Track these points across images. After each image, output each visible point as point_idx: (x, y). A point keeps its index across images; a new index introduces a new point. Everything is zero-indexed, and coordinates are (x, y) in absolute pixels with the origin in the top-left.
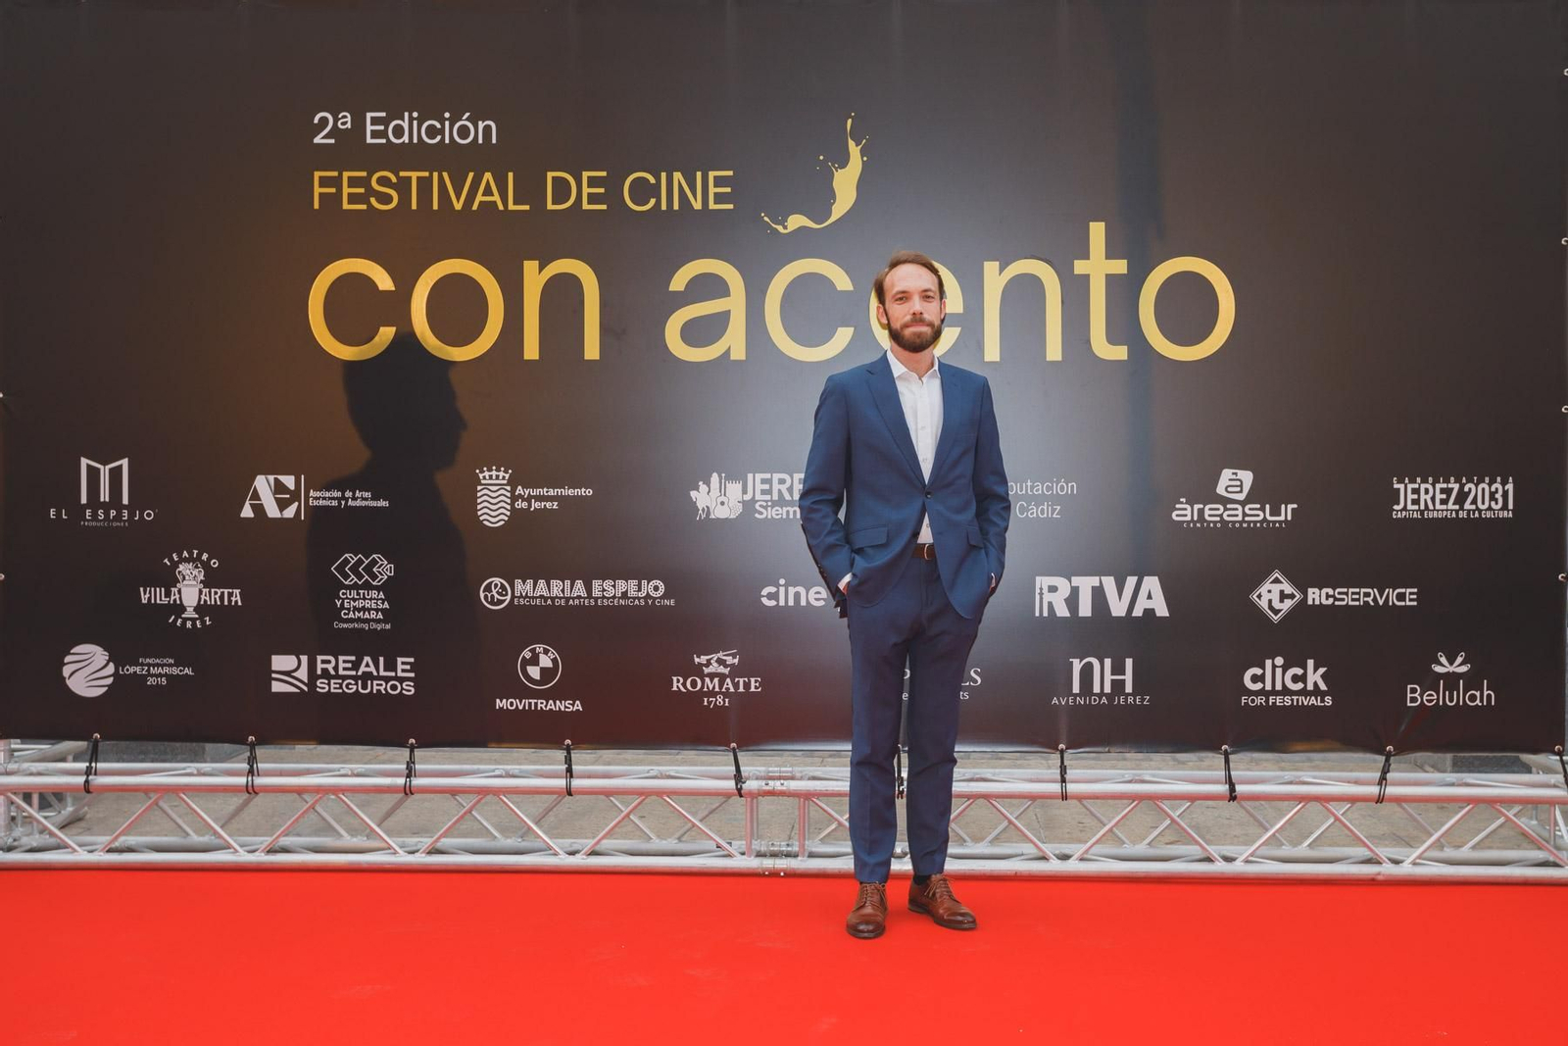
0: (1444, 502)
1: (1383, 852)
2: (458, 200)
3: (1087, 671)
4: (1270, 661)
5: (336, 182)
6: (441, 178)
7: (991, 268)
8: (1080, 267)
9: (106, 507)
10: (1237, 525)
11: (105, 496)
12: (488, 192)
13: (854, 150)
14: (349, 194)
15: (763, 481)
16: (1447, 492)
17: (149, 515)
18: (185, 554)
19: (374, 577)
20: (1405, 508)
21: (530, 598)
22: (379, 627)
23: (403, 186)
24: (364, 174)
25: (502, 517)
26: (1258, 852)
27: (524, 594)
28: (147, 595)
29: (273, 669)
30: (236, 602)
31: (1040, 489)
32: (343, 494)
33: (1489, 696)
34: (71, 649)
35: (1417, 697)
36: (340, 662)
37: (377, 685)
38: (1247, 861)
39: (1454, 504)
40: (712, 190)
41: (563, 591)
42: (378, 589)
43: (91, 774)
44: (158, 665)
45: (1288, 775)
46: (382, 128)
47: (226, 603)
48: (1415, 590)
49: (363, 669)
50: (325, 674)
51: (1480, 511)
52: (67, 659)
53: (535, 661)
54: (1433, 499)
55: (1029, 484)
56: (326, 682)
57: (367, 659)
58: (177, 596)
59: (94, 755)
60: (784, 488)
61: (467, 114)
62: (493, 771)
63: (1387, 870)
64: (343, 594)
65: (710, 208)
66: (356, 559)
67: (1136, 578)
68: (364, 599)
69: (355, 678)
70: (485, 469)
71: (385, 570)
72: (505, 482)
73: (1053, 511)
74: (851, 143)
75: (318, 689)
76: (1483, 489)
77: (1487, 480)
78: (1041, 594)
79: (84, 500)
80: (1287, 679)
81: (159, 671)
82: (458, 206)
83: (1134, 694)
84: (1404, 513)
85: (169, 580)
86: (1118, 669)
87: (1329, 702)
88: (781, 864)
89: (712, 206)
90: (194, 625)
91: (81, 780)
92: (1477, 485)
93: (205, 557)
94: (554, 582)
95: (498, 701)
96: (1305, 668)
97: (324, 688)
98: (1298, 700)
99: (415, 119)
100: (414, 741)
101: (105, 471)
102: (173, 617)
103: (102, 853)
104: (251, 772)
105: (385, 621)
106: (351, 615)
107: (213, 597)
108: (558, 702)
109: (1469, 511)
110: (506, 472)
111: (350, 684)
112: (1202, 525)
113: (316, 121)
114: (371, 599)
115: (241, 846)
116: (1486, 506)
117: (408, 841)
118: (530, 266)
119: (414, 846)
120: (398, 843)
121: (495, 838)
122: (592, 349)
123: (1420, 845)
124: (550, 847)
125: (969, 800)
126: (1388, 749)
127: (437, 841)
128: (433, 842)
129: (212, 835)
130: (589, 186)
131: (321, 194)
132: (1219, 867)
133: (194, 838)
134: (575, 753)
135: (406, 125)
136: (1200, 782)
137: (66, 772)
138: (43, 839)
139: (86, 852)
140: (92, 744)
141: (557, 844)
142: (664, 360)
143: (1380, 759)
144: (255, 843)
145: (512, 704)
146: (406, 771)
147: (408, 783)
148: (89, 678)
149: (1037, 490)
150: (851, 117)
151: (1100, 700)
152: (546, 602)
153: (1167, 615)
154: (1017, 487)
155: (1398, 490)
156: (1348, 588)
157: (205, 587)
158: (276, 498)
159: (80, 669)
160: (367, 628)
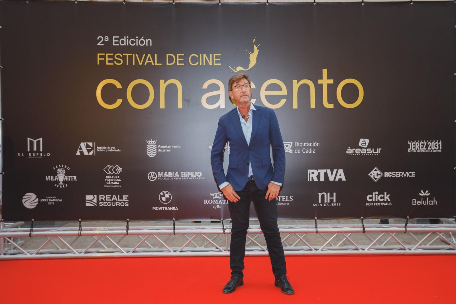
0: (422, 147)
1: (407, 247)
2: (140, 62)
3: (323, 196)
4: (374, 193)
5: (104, 57)
6: (135, 56)
7: (295, 82)
8: (320, 82)
9: (35, 152)
10: (365, 155)
11: (35, 149)
12: (149, 60)
13: (256, 48)
14: (108, 60)
16: (423, 145)
17: (49, 155)
18: (60, 166)
19: (116, 172)
20: (411, 150)
21: (162, 177)
22: (118, 186)
23: (124, 58)
24: (112, 54)
25: (154, 154)
26: (372, 247)
27: (161, 176)
28: (48, 178)
29: (86, 199)
30: (75, 180)
31: (309, 145)
32: (107, 148)
33: (435, 202)
34: (25, 194)
35: (415, 202)
36: (106, 197)
37: (117, 203)
38: (368, 250)
39: (425, 148)
40: (215, 59)
41: (172, 175)
42: (117, 175)
43: (31, 231)
45: (378, 225)
46: (118, 41)
47: (72, 180)
48: (414, 172)
49: (113, 199)
50: (102, 200)
51: (432, 150)
52: (24, 197)
53: (164, 196)
54: (419, 147)
55: (306, 143)
56: (102, 203)
57: (114, 196)
58: (57, 178)
59: (32, 226)
61: (143, 37)
62: (150, 228)
63: (407, 251)
64: (107, 177)
65: (214, 65)
66: (111, 167)
67: (336, 170)
68: (113, 178)
69: (111, 202)
70: (149, 140)
71: (120, 170)
72: (155, 144)
73: (313, 151)
74: (255, 46)
75: (100, 205)
76: (433, 144)
77: (434, 141)
78: (310, 175)
79: (29, 150)
80: (379, 198)
81: (52, 200)
82: (140, 64)
83: (336, 203)
84: (411, 151)
85: (55, 174)
86: (332, 196)
87: (391, 204)
89: (215, 64)
90: (62, 187)
91: (28, 233)
92: (431, 143)
93: (65, 167)
94: (169, 173)
95: (153, 207)
96: (384, 194)
98: (382, 204)
99: (128, 38)
100: (128, 219)
101: (35, 142)
102: (56, 185)
103: (34, 255)
104: (80, 230)
105: (120, 185)
106: (110, 183)
107: (68, 178)
108: (171, 208)
109: (429, 150)
110: (155, 141)
111: (109, 203)
112: (355, 155)
113: (98, 39)
114: (115, 178)
115: (77, 251)
116: (434, 148)
117: (126, 249)
118: (162, 82)
119: (129, 251)
120: (124, 250)
121: (150, 247)
122: (180, 105)
123: (416, 245)
124: (169, 250)
125: (289, 234)
126: (407, 217)
127: (135, 249)
128: (134, 249)
129: (67, 248)
130: (179, 58)
131: (100, 60)
132: (360, 252)
133: (61, 250)
134: (176, 222)
135: (125, 40)
136: (354, 227)
137: (22, 231)
138: (15, 251)
139: (30, 255)
140: (31, 222)
141: (171, 249)
142: (201, 109)
143: (405, 220)
144: (81, 250)
145: (157, 208)
146: (126, 229)
147: (127, 232)
148: (30, 203)
149: (308, 145)
150: (255, 39)
151: (327, 205)
152: (167, 178)
153: (345, 180)
154: (302, 145)
155: (409, 144)
156: (396, 172)
157: (66, 176)
158: (87, 150)
159: (28, 200)
160: (114, 187)
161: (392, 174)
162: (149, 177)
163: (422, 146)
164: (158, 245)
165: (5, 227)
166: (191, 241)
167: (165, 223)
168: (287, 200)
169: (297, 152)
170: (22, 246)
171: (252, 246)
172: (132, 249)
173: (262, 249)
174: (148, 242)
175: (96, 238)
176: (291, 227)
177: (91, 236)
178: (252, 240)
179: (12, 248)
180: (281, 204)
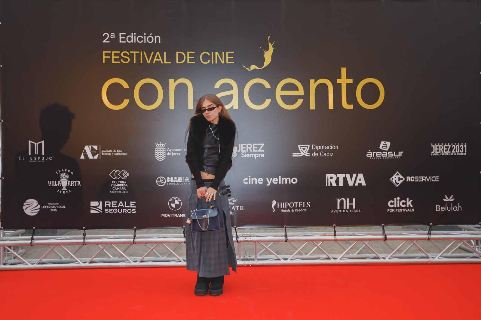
0: (446, 151)
1: (430, 255)
2: (149, 60)
3: (342, 202)
4: (396, 198)
5: (110, 55)
6: (143, 54)
7: (312, 81)
8: (339, 81)
9: (37, 156)
10: (386, 158)
11: (36, 152)
12: (158, 58)
13: (271, 46)
14: (114, 58)
15: (244, 146)
16: (447, 147)
17: (51, 158)
18: (63, 170)
19: (123, 177)
20: (435, 153)
21: (172, 182)
22: (124, 192)
23: (131, 56)
24: (119, 52)
25: (163, 158)
26: (394, 256)
27: (170, 182)
28: (50, 183)
29: (91, 206)
30: (79, 185)
31: (327, 148)
32: (113, 151)
33: (460, 208)
34: (26, 201)
35: (439, 208)
36: (112, 203)
37: (124, 210)
38: (389, 259)
39: (449, 151)
40: (227, 58)
41: (182, 180)
42: (124, 180)
43: (32, 240)
44: (54, 205)
45: (398, 233)
46: (124, 38)
47: (76, 185)
48: (438, 177)
49: (119, 205)
51: (457, 153)
52: (25, 204)
53: (173, 202)
54: (443, 150)
55: (324, 146)
56: (108, 209)
57: (121, 202)
58: (60, 184)
59: (34, 234)
60: (250, 148)
61: (151, 34)
62: (158, 236)
63: (431, 260)
64: (113, 182)
66: (117, 171)
67: (356, 174)
68: (120, 184)
69: (117, 208)
70: (158, 143)
71: (126, 174)
72: (164, 147)
73: (331, 154)
74: (270, 44)
75: (105, 212)
76: (458, 147)
77: (459, 144)
78: (328, 179)
79: (30, 154)
80: (401, 204)
81: (54, 207)
82: (149, 62)
83: (356, 209)
84: (435, 154)
86: (351, 201)
87: (413, 210)
88: (250, 262)
89: (227, 62)
90: (65, 192)
91: (30, 242)
92: (456, 145)
93: (69, 171)
94: (179, 178)
95: (162, 214)
96: (406, 200)
97: (107, 211)
98: (404, 210)
99: (135, 35)
100: (136, 227)
101: (36, 145)
102: (59, 190)
103: (36, 265)
104: (84, 238)
105: (126, 190)
106: (116, 189)
107: (72, 184)
108: (181, 215)
109: (453, 153)
110: (164, 144)
111: (116, 210)
112: (375, 158)
113: (104, 35)
114: (122, 184)
115: (81, 261)
116: (458, 152)
117: (133, 258)
118: (171, 81)
119: (136, 260)
120: (130, 259)
121: (159, 257)
122: (191, 106)
123: (440, 253)
124: (178, 259)
125: (307, 242)
126: (430, 224)
127: (143, 259)
129: (70, 258)
130: (189, 56)
131: (105, 58)
132: (381, 260)
133: (64, 259)
135: (132, 37)
136: (375, 235)
137: (24, 239)
138: (16, 261)
139: (31, 264)
141: (181, 259)
143: (428, 227)
144: (85, 260)
145: (166, 215)
146: (133, 237)
147: (134, 240)
148: (31, 210)
149: (326, 148)
150: (270, 35)
151: (346, 211)
153: (365, 185)
154: (320, 147)
155: (433, 147)
156: (418, 176)
157: (69, 181)
158: (92, 153)
159: (29, 207)
160: (121, 193)
161: (414, 179)
162: (158, 183)
163: (446, 149)
164: (166, 253)
165: (5, 236)
167: (174, 231)
169: (314, 156)
170: (23, 255)
171: (266, 255)
172: (140, 258)
173: (277, 258)
174: (156, 251)
175: (101, 248)
176: (306, 235)
177: (96, 245)
178: (266, 249)
179: (12, 258)
180: (298, 210)
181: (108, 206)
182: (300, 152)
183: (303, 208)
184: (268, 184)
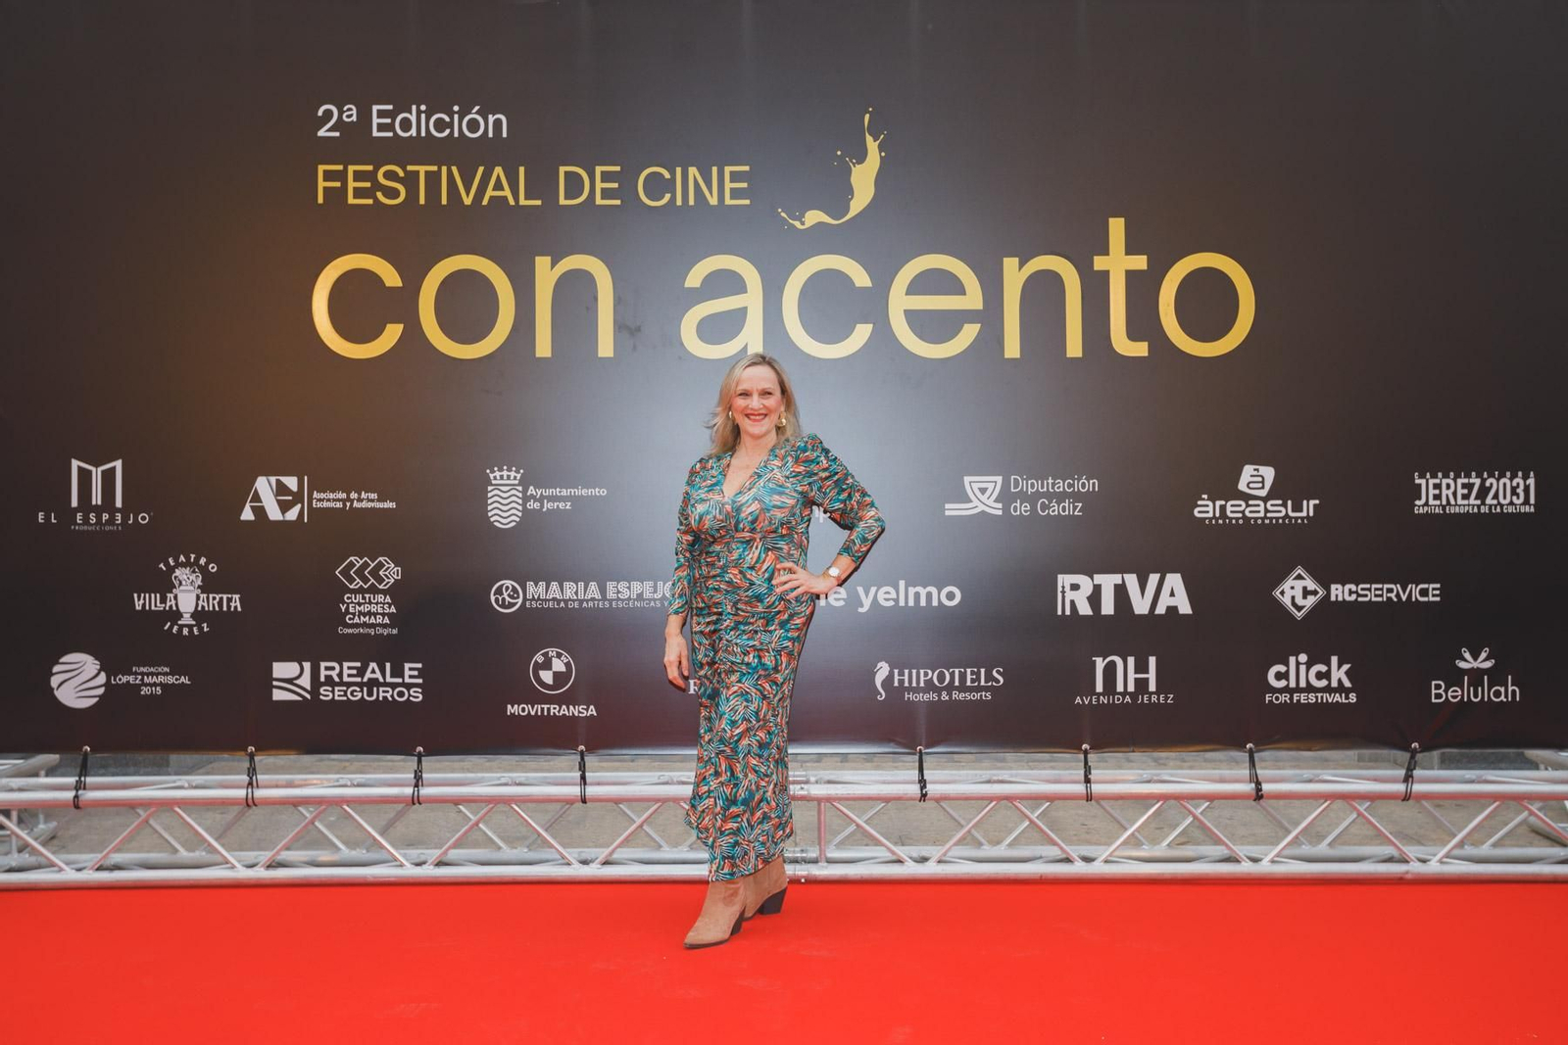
0: (1466, 497)
1: (1411, 851)
2: (468, 195)
3: (1110, 669)
4: (1294, 658)
5: (341, 176)
6: (450, 173)
7: (1010, 264)
8: (1099, 263)
9: (98, 510)
10: (1260, 522)
11: (97, 498)
12: (498, 186)
13: (872, 145)
14: (354, 188)
16: (1469, 487)
17: (144, 519)
18: (182, 558)
19: (380, 580)
20: (1426, 504)
21: (542, 600)
22: (386, 632)
23: (411, 181)
24: (370, 168)
25: (513, 518)
26: (1287, 852)
27: (536, 597)
28: (142, 602)
29: (275, 676)
30: (236, 607)
31: (1061, 486)
32: (348, 496)
33: (1514, 692)
34: (59, 658)
35: (1440, 692)
36: (345, 668)
37: (384, 692)
38: (1273, 861)
39: (1476, 498)
40: (728, 185)
41: (576, 593)
42: (384, 592)
43: (80, 788)
44: (152, 674)
45: (1307, 773)
46: (388, 121)
47: (225, 609)
48: (1438, 586)
49: (368, 675)
50: (329, 680)
51: (1502, 506)
52: (56, 669)
53: (547, 665)
54: (1455, 494)
55: (1050, 481)
56: (330, 689)
57: (373, 665)
58: (173, 602)
59: (84, 771)
61: (477, 108)
62: (499, 779)
63: (1415, 868)
64: (348, 598)
65: (726, 203)
66: (361, 562)
67: (1159, 575)
68: (370, 603)
69: (361, 685)
70: (496, 469)
71: (392, 573)
72: (517, 482)
73: (1075, 508)
74: (869, 139)
75: (321, 697)
76: (1505, 484)
77: (1508, 474)
78: (1063, 592)
79: (74, 503)
80: (1311, 676)
81: (154, 680)
82: (468, 201)
83: (1158, 693)
84: (1426, 508)
85: (165, 585)
86: (1142, 667)
87: (1353, 698)
88: (802, 871)
89: (728, 201)
90: (191, 631)
91: (70, 795)
92: (1498, 480)
93: (203, 561)
94: (567, 585)
95: (509, 706)
96: (1328, 664)
97: (328, 696)
98: (1322, 697)
99: (424, 112)
100: (422, 749)
101: (97, 473)
102: (169, 624)
103: (91, 872)
104: (250, 784)
105: (391, 626)
106: (357, 620)
107: (212, 602)
108: (571, 707)
109: (1490, 506)
110: (517, 472)
111: (356, 691)
112: (1224, 521)
113: (320, 113)
114: (377, 604)
115: (239, 861)
116: (1508, 501)
117: (414, 853)
118: (542, 263)
119: (423, 858)
120: (404, 856)
121: (500, 848)
122: (606, 347)
123: (1445, 845)
124: (563, 857)
126: (1413, 745)
127: (445, 852)
128: (440, 856)
129: (204, 850)
130: (602, 181)
131: (325, 188)
132: (1245, 868)
133: (184, 854)
134: (590, 760)
135: (413, 118)
136: (1222, 781)
137: (51, 787)
138: (26, 858)
139: (74, 871)
140: (81, 757)
141: (571, 854)
142: (680, 358)
143: (1405, 756)
144: (256, 858)
145: (523, 710)
146: (414, 781)
147: (416, 793)
148: (78, 689)
149: (1059, 488)
150: (869, 112)
151: (1123, 700)
152: (558, 604)
153: (1190, 612)
154: (1038, 485)
155: (1420, 485)
156: (1371, 582)
157: (202, 593)
158: (278, 501)
159: (69, 679)
160: (373, 633)
161: (1356, 592)
162: (497, 600)
163: (1466, 491)
164: (525, 838)
166: (641, 826)
167: (552, 763)
168: (983, 683)
169: (1018, 513)
170: (50, 840)
171: (857, 845)
172: (434, 854)
173: (894, 858)
174: (491, 829)
175: (308, 815)
176: (995, 778)
177: (291, 808)
178: (858, 825)
179: (14, 848)
180: (962, 696)
181: (331, 676)
182: (971, 501)
183: (979, 689)
184: (862, 606)
